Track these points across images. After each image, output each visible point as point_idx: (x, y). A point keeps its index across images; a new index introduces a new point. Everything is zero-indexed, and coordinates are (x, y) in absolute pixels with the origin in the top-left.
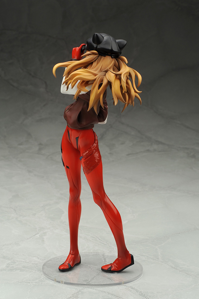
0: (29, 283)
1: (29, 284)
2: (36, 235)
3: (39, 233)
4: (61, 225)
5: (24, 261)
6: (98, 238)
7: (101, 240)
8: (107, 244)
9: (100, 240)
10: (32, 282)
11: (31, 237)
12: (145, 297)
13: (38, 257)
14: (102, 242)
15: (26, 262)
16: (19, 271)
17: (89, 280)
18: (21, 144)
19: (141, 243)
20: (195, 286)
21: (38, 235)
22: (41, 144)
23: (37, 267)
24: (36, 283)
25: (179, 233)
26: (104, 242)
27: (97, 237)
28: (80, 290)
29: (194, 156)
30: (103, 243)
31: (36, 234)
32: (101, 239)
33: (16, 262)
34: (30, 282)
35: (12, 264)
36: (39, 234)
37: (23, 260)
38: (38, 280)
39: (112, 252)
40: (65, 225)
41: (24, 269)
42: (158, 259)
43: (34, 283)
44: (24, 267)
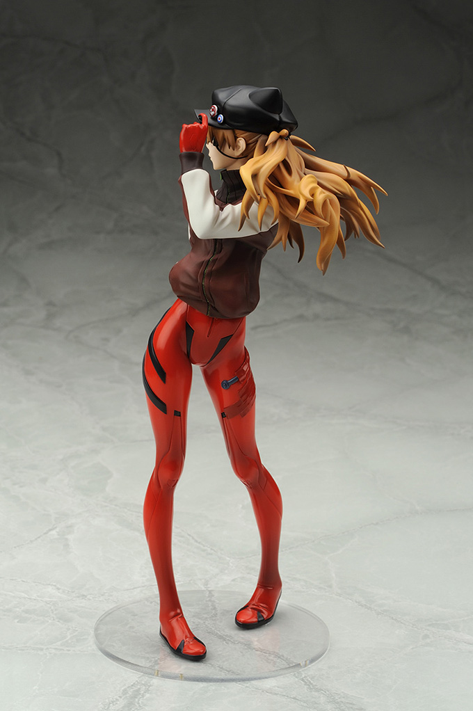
0: (42, 649)
1: (41, 653)
2: (50, 533)
3: (56, 528)
4: (107, 506)
5: (26, 596)
6: (193, 538)
8: (212, 551)
9: (196, 541)
10: (47, 649)
11: (39, 537)
12: (303, 680)
13: (58, 586)
14: (202, 546)
15: (30, 599)
16: (16, 621)
18: (4, 304)
19: (290, 549)
20: (412, 649)
21: (54, 532)
22: (50, 304)
23: (56, 610)
24: (56, 649)
25: (377, 524)
26: (206, 548)
27: (189, 535)
28: (156, 661)
30: (204, 551)
31: (50, 530)
34: (42, 647)
36: (57, 530)
37: (23, 594)
38: (59, 643)
39: (226, 571)
40: (116, 505)
41: (26, 615)
42: (330, 586)
43: (53, 651)
44: (27, 612)
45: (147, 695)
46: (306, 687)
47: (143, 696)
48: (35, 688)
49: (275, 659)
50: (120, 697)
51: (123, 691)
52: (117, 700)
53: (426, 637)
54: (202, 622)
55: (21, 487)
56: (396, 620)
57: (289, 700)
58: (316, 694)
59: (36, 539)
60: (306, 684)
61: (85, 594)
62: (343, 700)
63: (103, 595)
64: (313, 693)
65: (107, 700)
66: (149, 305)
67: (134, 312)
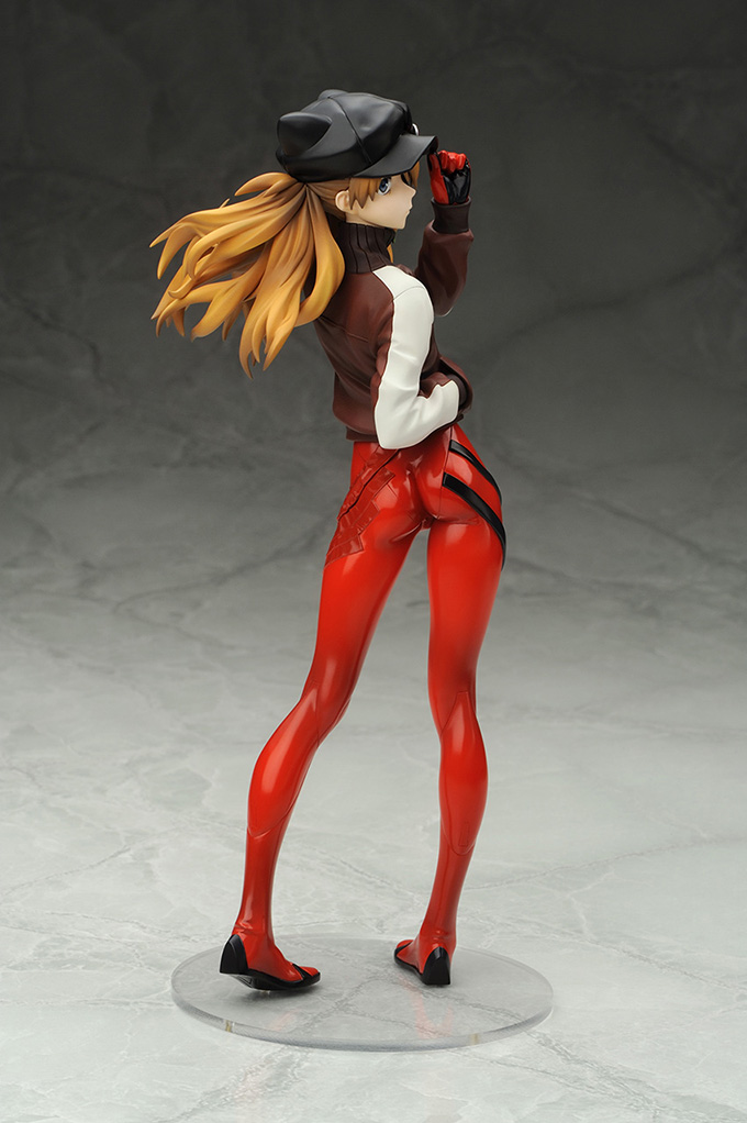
0: (127, 1004)
1: (127, 1008)
2: (120, 856)
3: (129, 850)
4: (205, 824)
5: (92, 935)
6: (351, 867)
7: (362, 873)
8: (384, 884)
9: (357, 871)
10: (136, 1003)
11: (103, 861)
12: (553, 1048)
13: (142, 923)
14: (366, 877)
15: (99, 939)
16: (80, 967)
17: (345, 996)
19: (508, 883)
20: (723, 1012)
21: (126, 855)
22: (86, 565)
23: (143, 954)
24: (149, 1003)
25: (642, 854)
26: (372, 879)
27: (345, 863)
29: (652, 612)
30: (371, 883)
31: (120, 853)
32: (361, 870)
33: (68, 938)
34: (128, 1000)
35: (54, 947)
36: (131, 852)
37: (88, 934)
39: (410, 910)
41: (96, 960)
42: (581, 932)
43: (146, 1006)
44: (96, 955)
45: (306, 1064)
46: (559, 1057)
47: (299, 1065)
48: (122, 1053)
50: (263, 1066)
51: (266, 1058)
52: (257, 1069)
54: (382, 970)
55: (66, 797)
56: (691, 975)
57: (535, 1073)
58: (578, 1066)
59: (99, 864)
60: (559, 1053)
61: (186, 934)
62: (622, 1075)
64: (573, 1065)
65: (241, 1070)
66: (241, 571)
67: (220, 579)
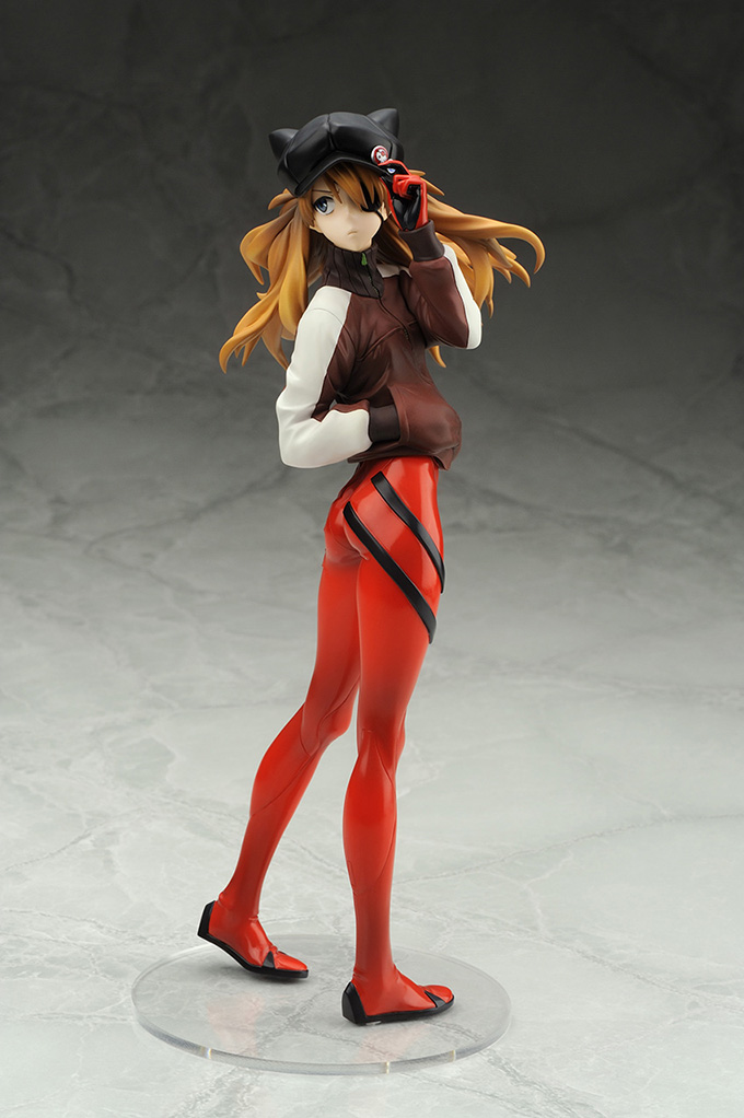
0: (80, 1018)
1: (80, 1023)
2: (82, 842)
3: (89, 835)
4: (168, 803)
5: (49, 937)
6: (310, 853)
7: (321, 860)
9: (316, 858)
10: (90, 1017)
11: (64, 849)
12: (503, 1068)
13: (100, 922)
14: (326, 866)
15: (56, 941)
16: (36, 974)
17: (297, 1010)
19: (466, 871)
20: (674, 1023)
21: (86, 841)
22: (59, 501)
23: (99, 959)
24: (103, 1017)
25: (602, 835)
26: (332, 868)
28: (267, 1036)
29: (624, 548)
30: (329, 872)
31: (81, 838)
32: (320, 857)
33: (25, 940)
34: (82, 1014)
35: (11, 951)
36: (92, 837)
37: (44, 935)
38: (108, 1008)
40: (183, 802)
41: (52, 966)
42: (535, 928)
43: (99, 1021)
44: (52, 960)
45: (256, 1089)
46: (509, 1078)
47: (249, 1089)
48: (73, 1076)
49: (457, 1036)
50: (213, 1091)
51: (217, 1082)
52: (207, 1095)
53: (694, 1005)
54: (335, 979)
55: (29, 772)
56: (644, 979)
57: (483, 1098)
58: (527, 1089)
59: (59, 851)
60: (508, 1073)
61: (143, 934)
62: (570, 1098)
63: (172, 938)
64: (522, 1088)
65: (191, 1096)
66: (214, 506)
67: (192, 515)
